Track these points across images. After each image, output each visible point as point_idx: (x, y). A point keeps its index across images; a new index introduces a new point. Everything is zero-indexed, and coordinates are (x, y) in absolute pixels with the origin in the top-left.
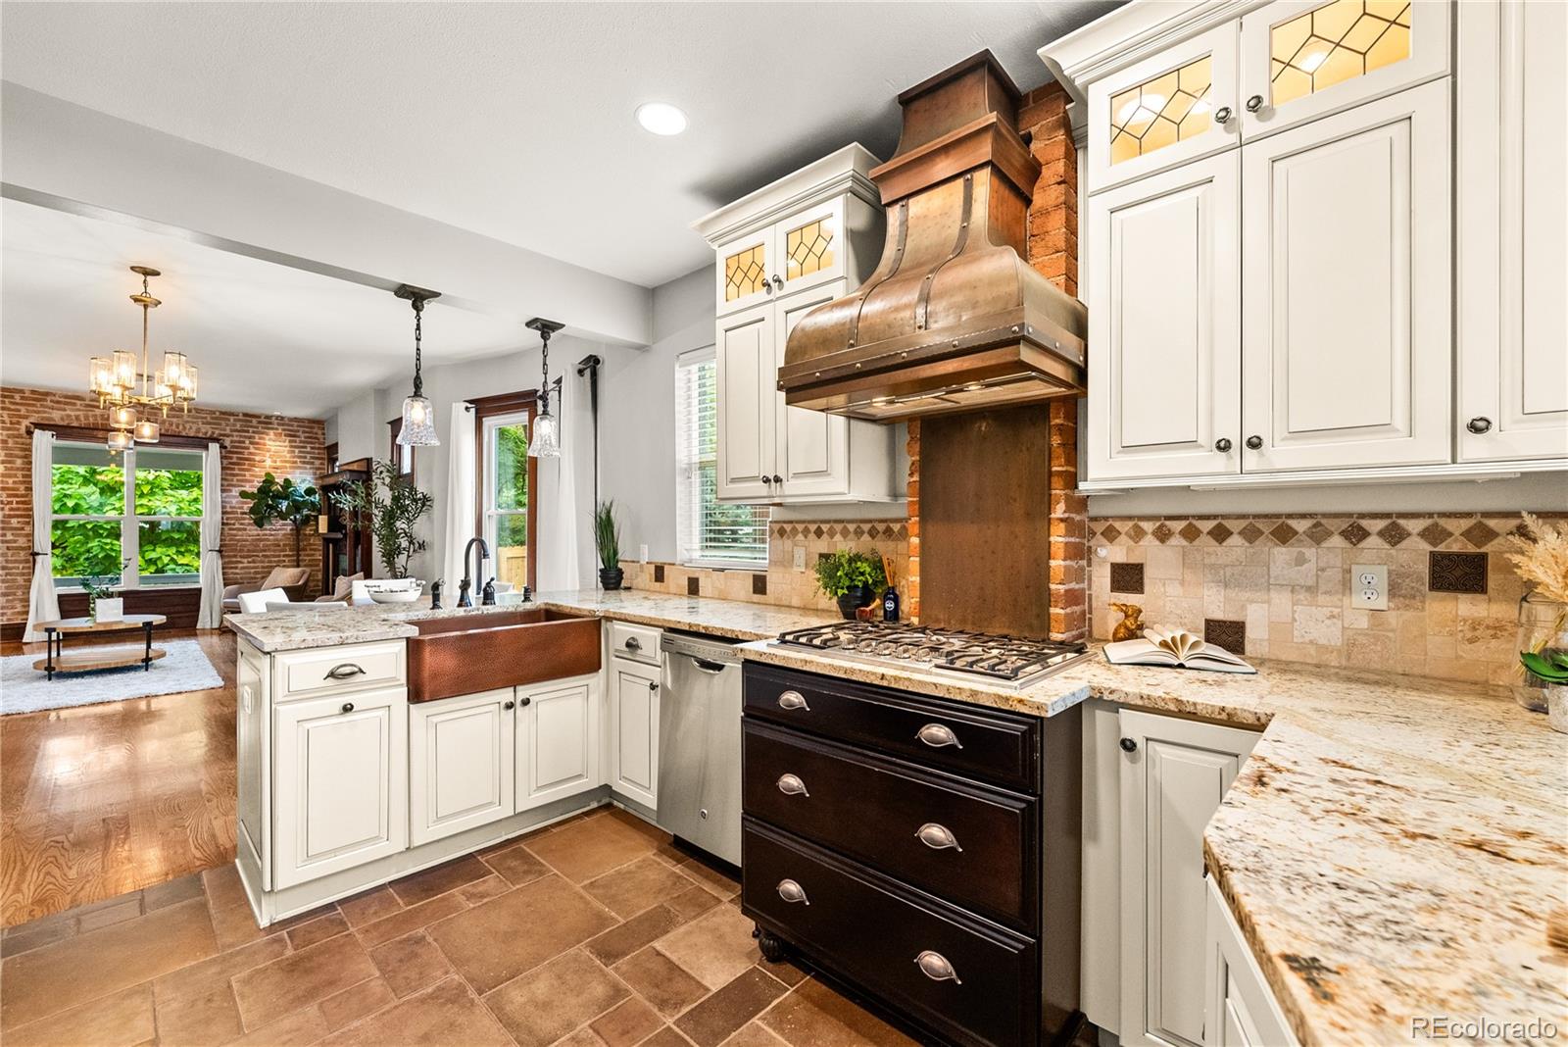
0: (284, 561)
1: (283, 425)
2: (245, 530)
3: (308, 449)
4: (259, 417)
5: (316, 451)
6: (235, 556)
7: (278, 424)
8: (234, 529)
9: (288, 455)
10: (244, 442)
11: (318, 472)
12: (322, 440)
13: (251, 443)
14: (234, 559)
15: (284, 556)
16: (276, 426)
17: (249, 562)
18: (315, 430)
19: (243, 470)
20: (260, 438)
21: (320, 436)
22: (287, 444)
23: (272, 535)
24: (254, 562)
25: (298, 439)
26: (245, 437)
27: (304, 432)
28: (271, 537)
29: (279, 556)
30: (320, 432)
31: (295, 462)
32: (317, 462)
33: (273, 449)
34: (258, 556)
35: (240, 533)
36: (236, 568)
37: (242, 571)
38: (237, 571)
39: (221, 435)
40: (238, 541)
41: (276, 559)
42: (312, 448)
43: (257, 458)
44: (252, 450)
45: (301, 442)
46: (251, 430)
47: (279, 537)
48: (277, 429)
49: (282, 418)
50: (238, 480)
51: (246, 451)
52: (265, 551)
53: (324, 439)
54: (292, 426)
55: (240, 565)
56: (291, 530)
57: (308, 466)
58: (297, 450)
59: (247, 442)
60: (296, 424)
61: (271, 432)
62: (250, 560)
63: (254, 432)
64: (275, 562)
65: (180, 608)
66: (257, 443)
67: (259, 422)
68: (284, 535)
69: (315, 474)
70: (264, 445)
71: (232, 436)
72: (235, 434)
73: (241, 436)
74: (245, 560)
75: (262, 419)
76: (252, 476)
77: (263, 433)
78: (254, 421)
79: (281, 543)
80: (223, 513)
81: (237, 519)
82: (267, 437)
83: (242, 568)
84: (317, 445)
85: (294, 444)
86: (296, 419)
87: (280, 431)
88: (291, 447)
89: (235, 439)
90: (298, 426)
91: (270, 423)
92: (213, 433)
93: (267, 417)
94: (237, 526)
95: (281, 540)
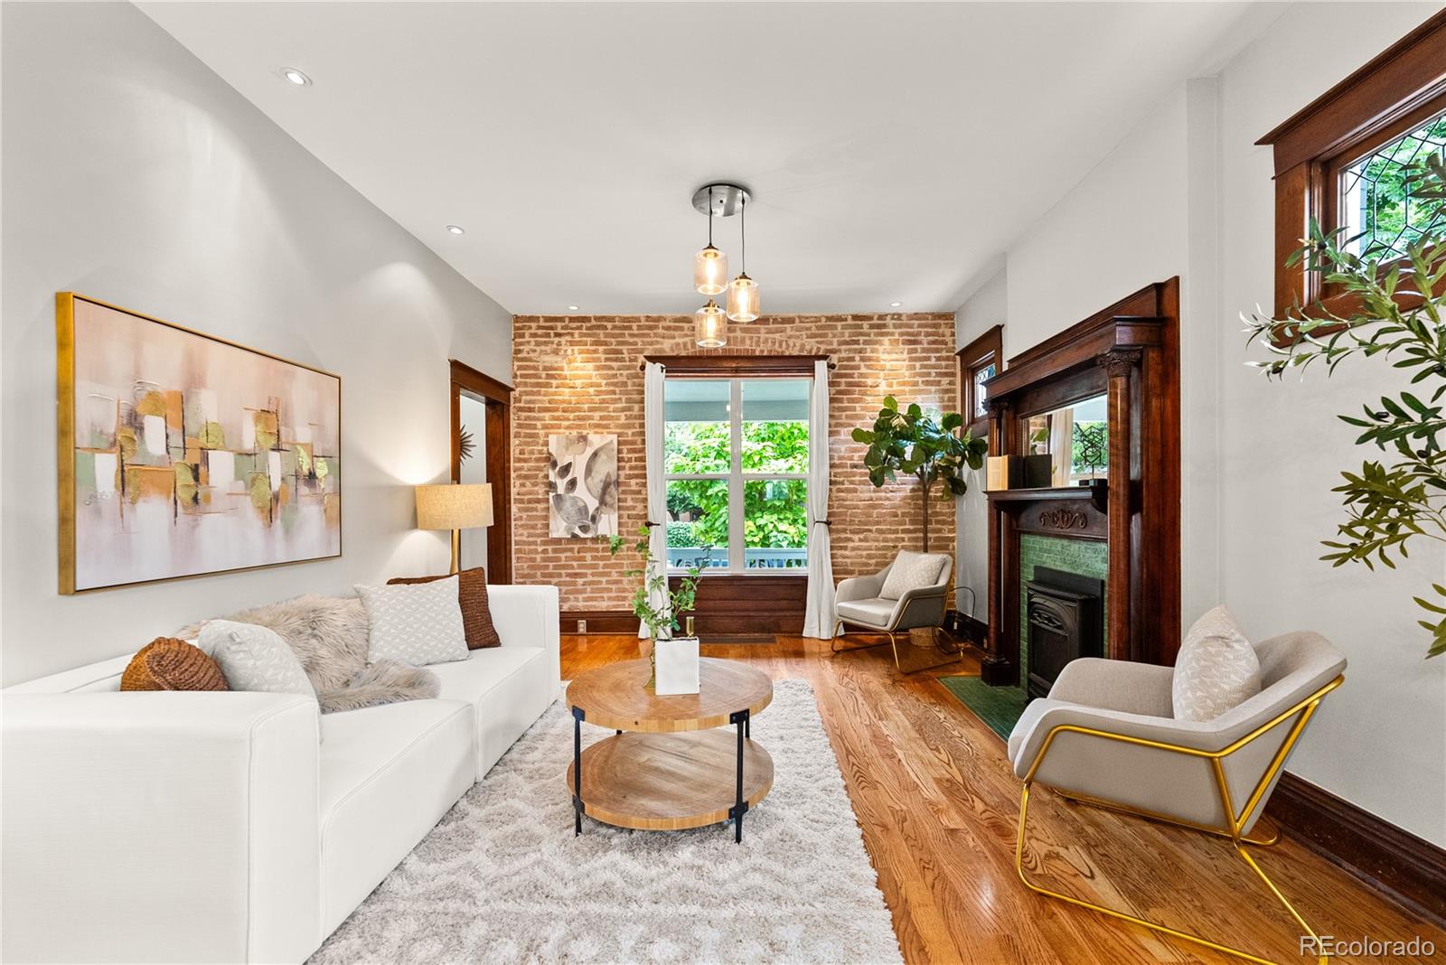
0: (903, 540)
1: (900, 326)
2: (855, 491)
3: (933, 362)
4: (870, 318)
5: (943, 363)
6: (844, 531)
7: (895, 326)
8: (842, 491)
9: (907, 373)
10: (852, 359)
11: (946, 396)
12: (950, 345)
13: (862, 359)
14: (843, 536)
15: (904, 531)
16: (891, 330)
17: (861, 540)
18: (941, 331)
19: (852, 401)
20: (872, 352)
21: (948, 339)
22: (905, 355)
23: (888, 499)
24: (865, 540)
25: (919, 347)
26: (855, 351)
27: (928, 334)
28: (886, 503)
29: (896, 532)
30: (948, 332)
31: (916, 384)
32: (945, 380)
33: (888, 365)
34: (870, 531)
35: (850, 496)
36: (845, 548)
37: (854, 553)
38: (847, 553)
39: (828, 351)
40: (848, 507)
41: (893, 536)
42: (938, 359)
43: (869, 381)
44: (863, 370)
45: (924, 350)
46: (862, 339)
47: (897, 502)
48: (892, 334)
49: (899, 316)
50: (847, 417)
51: (856, 372)
52: (878, 523)
53: (954, 342)
54: (911, 326)
55: (850, 545)
56: (913, 490)
57: (933, 388)
58: (918, 364)
59: (857, 358)
60: (916, 322)
61: (886, 340)
62: (862, 536)
63: (866, 342)
64: (893, 540)
65: (784, 603)
66: (870, 359)
67: (872, 327)
68: (905, 498)
69: (942, 400)
70: (878, 360)
71: (840, 351)
72: (843, 347)
73: (849, 350)
74: (856, 537)
75: (875, 321)
76: (863, 409)
77: (876, 343)
78: (866, 324)
79: (899, 512)
80: (832, 466)
81: (847, 475)
82: (881, 348)
83: (854, 549)
84: (944, 354)
85: (914, 355)
86: (916, 316)
87: (897, 337)
88: (911, 359)
89: (844, 355)
90: (920, 326)
91: (884, 326)
92: (819, 349)
93: (881, 317)
94: (847, 485)
95: (900, 507)
